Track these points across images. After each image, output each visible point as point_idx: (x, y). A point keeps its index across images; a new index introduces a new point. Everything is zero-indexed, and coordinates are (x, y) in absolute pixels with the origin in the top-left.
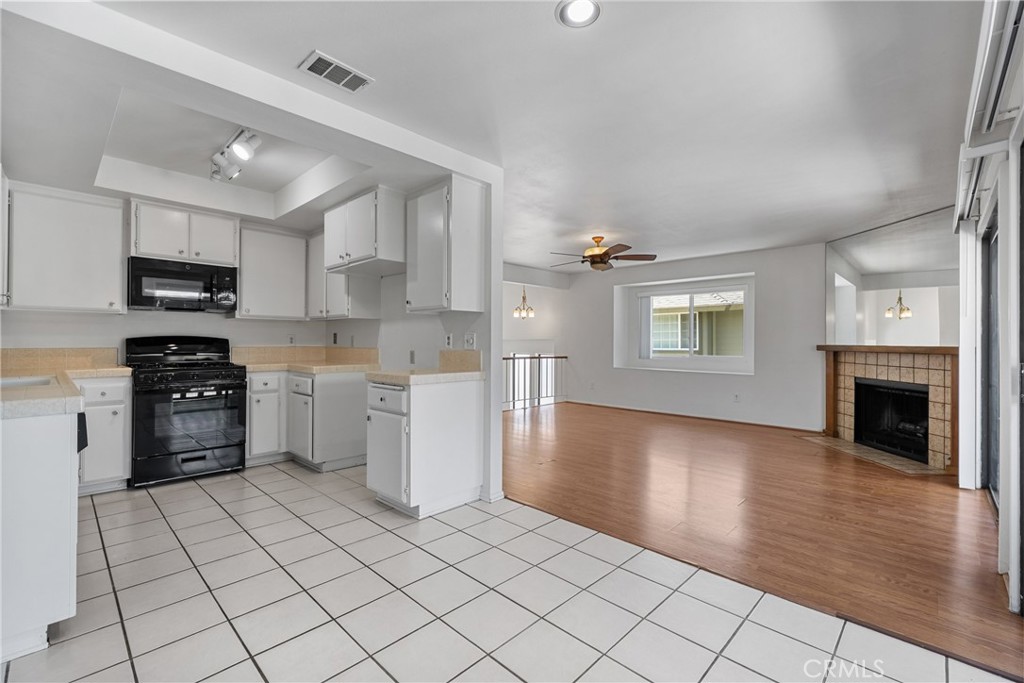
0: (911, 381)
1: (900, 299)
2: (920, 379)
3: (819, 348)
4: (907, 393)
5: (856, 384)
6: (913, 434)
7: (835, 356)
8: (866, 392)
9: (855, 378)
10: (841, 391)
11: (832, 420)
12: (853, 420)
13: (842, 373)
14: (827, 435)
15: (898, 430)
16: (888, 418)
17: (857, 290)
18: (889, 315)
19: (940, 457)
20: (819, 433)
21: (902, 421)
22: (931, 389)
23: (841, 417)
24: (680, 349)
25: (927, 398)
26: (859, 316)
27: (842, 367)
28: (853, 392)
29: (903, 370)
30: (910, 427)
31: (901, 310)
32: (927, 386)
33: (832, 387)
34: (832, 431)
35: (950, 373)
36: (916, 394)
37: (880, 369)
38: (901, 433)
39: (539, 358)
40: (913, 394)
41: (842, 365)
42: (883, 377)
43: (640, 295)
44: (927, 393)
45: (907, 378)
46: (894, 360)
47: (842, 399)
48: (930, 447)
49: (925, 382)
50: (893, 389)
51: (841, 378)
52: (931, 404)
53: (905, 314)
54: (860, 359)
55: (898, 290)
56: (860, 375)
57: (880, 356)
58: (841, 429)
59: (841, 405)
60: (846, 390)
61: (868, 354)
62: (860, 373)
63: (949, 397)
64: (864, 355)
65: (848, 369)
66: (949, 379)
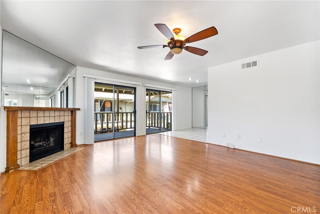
0: (59, 121)
12: (28, 151)
28: (28, 135)
29: (56, 117)
32: (64, 122)
37: (46, 119)
44: (64, 125)
45: (57, 121)
51: (19, 128)
52: (65, 128)
54: (34, 114)
59: (19, 145)
60: (23, 135)
61: (38, 112)
62: (34, 122)
63: (70, 124)
64: (36, 112)
65: (25, 122)
66: (70, 118)
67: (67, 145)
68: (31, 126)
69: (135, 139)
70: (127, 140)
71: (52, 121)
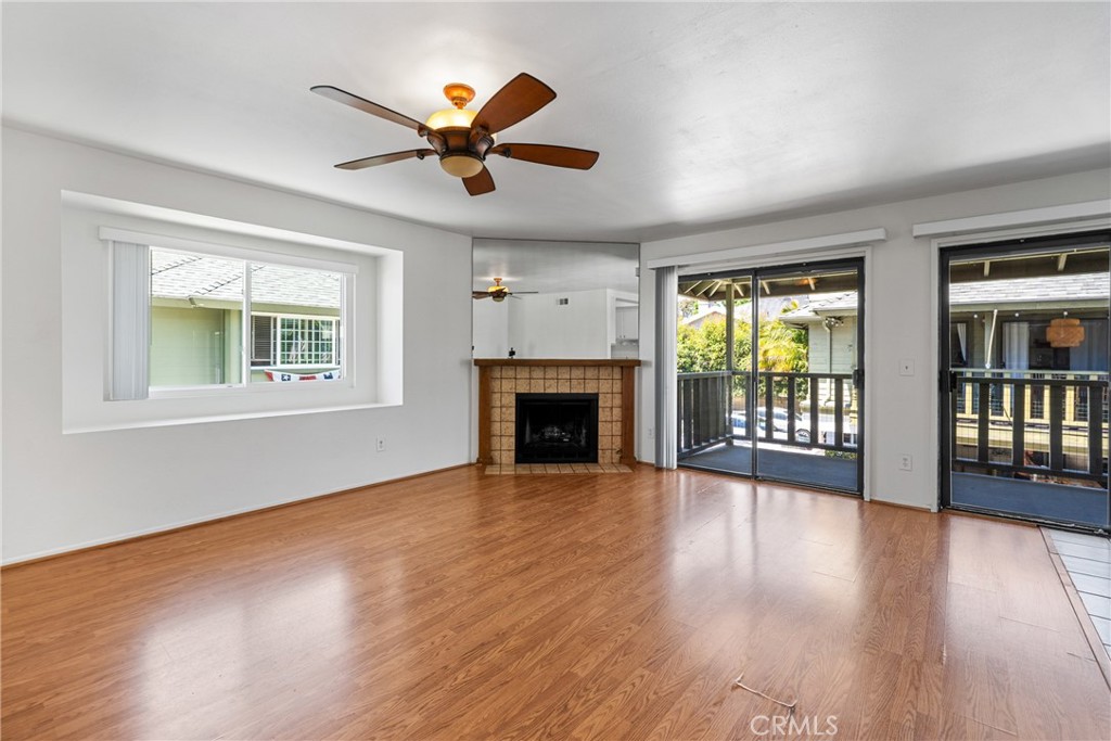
0: (582, 391)
2: (590, 389)
3: (477, 363)
5: (518, 400)
10: (496, 411)
12: (512, 440)
13: (496, 390)
14: (480, 464)
20: (472, 464)
22: (601, 396)
23: (496, 439)
28: (513, 410)
29: (574, 382)
32: (597, 394)
34: (486, 457)
36: (586, 401)
37: (548, 383)
41: (497, 381)
42: (552, 390)
44: (597, 400)
45: (578, 389)
47: (498, 419)
48: (599, 447)
49: (596, 391)
51: (496, 396)
52: (600, 410)
54: (523, 373)
56: (522, 390)
58: (496, 453)
59: (496, 426)
60: (504, 409)
61: (533, 368)
62: (523, 389)
63: (618, 401)
64: (527, 369)
65: (507, 386)
66: (617, 387)
67: (608, 453)
68: (517, 394)
69: (861, 507)
70: (792, 498)
71: (564, 389)
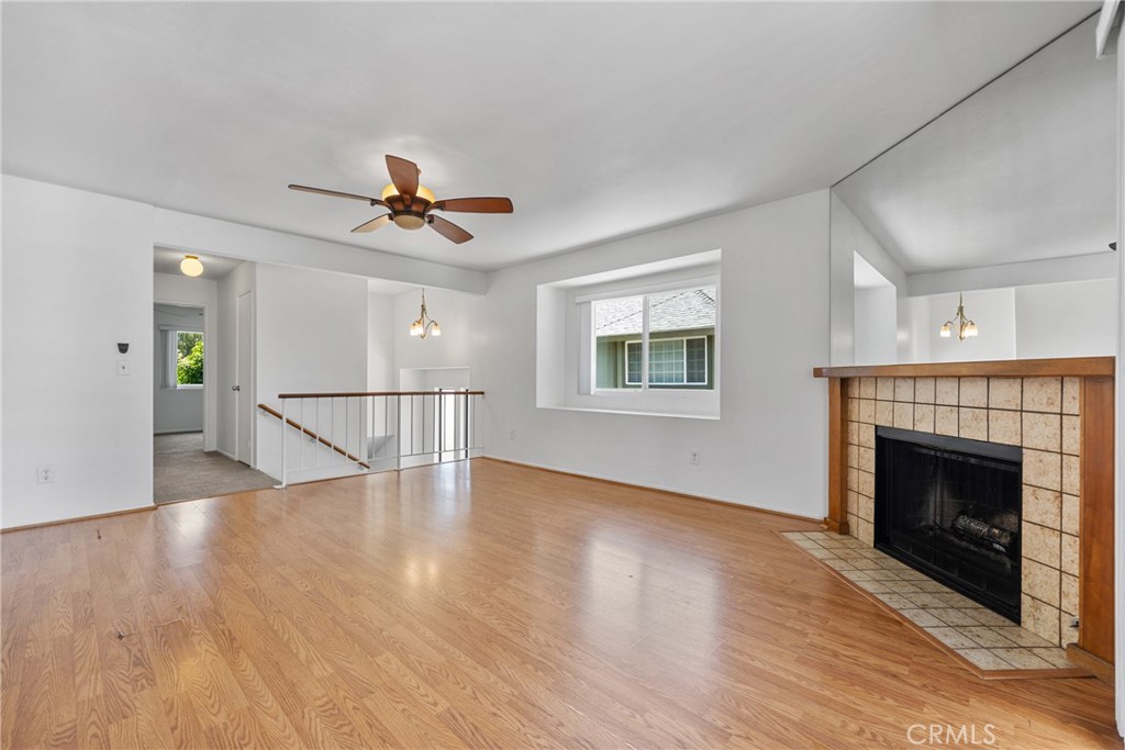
0: (983, 438)
1: (961, 309)
2: (1002, 433)
3: (818, 373)
4: (973, 461)
5: (879, 439)
6: (985, 542)
7: (843, 385)
8: (895, 453)
9: (876, 426)
10: (853, 451)
11: (838, 503)
12: (871, 505)
13: (854, 418)
14: (831, 529)
15: (955, 530)
16: (937, 506)
17: (899, 294)
18: (945, 333)
19: (1050, 614)
20: (819, 522)
21: (963, 513)
22: (1028, 457)
23: (852, 497)
24: (685, 383)
25: (1019, 474)
26: (902, 336)
27: (854, 406)
28: (872, 454)
29: (966, 414)
30: (979, 527)
31: (963, 326)
32: (1019, 449)
33: (838, 443)
34: (838, 522)
35: (1077, 421)
36: (993, 465)
37: (920, 411)
38: (961, 537)
39: (440, 393)
40: (985, 463)
41: (856, 402)
42: (925, 427)
43: (578, 300)
44: (1019, 465)
45: (973, 430)
46: (947, 392)
47: (854, 465)
48: (1025, 587)
49: (1015, 441)
50: (947, 451)
51: (854, 427)
52: (1027, 490)
53: (969, 332)
54: (885, 391)
55: (958, 293)
56: (884, 422)
57: (920, 384)
58: (853, 520)
59: (853, 475)
60: (861, 450)
61: (898, 381)
62: (884, 418)
64: (891, 383)
65: (865, 410)
68: (878, 429)
71: (947, 426)
